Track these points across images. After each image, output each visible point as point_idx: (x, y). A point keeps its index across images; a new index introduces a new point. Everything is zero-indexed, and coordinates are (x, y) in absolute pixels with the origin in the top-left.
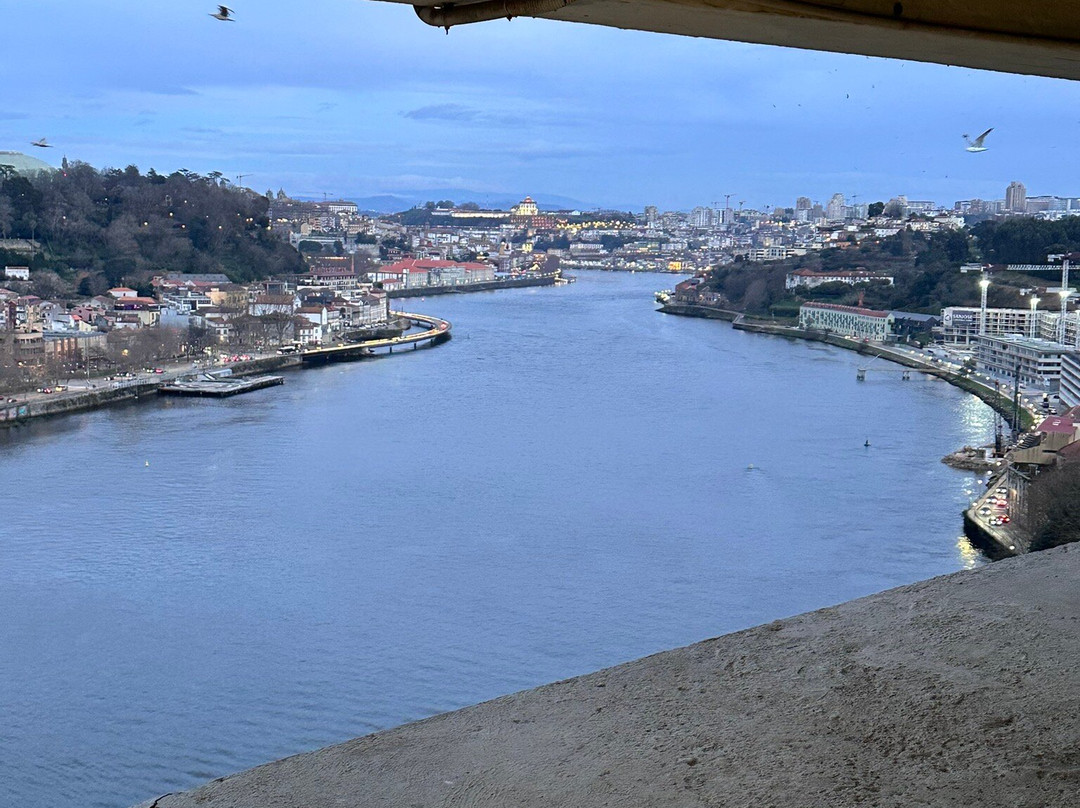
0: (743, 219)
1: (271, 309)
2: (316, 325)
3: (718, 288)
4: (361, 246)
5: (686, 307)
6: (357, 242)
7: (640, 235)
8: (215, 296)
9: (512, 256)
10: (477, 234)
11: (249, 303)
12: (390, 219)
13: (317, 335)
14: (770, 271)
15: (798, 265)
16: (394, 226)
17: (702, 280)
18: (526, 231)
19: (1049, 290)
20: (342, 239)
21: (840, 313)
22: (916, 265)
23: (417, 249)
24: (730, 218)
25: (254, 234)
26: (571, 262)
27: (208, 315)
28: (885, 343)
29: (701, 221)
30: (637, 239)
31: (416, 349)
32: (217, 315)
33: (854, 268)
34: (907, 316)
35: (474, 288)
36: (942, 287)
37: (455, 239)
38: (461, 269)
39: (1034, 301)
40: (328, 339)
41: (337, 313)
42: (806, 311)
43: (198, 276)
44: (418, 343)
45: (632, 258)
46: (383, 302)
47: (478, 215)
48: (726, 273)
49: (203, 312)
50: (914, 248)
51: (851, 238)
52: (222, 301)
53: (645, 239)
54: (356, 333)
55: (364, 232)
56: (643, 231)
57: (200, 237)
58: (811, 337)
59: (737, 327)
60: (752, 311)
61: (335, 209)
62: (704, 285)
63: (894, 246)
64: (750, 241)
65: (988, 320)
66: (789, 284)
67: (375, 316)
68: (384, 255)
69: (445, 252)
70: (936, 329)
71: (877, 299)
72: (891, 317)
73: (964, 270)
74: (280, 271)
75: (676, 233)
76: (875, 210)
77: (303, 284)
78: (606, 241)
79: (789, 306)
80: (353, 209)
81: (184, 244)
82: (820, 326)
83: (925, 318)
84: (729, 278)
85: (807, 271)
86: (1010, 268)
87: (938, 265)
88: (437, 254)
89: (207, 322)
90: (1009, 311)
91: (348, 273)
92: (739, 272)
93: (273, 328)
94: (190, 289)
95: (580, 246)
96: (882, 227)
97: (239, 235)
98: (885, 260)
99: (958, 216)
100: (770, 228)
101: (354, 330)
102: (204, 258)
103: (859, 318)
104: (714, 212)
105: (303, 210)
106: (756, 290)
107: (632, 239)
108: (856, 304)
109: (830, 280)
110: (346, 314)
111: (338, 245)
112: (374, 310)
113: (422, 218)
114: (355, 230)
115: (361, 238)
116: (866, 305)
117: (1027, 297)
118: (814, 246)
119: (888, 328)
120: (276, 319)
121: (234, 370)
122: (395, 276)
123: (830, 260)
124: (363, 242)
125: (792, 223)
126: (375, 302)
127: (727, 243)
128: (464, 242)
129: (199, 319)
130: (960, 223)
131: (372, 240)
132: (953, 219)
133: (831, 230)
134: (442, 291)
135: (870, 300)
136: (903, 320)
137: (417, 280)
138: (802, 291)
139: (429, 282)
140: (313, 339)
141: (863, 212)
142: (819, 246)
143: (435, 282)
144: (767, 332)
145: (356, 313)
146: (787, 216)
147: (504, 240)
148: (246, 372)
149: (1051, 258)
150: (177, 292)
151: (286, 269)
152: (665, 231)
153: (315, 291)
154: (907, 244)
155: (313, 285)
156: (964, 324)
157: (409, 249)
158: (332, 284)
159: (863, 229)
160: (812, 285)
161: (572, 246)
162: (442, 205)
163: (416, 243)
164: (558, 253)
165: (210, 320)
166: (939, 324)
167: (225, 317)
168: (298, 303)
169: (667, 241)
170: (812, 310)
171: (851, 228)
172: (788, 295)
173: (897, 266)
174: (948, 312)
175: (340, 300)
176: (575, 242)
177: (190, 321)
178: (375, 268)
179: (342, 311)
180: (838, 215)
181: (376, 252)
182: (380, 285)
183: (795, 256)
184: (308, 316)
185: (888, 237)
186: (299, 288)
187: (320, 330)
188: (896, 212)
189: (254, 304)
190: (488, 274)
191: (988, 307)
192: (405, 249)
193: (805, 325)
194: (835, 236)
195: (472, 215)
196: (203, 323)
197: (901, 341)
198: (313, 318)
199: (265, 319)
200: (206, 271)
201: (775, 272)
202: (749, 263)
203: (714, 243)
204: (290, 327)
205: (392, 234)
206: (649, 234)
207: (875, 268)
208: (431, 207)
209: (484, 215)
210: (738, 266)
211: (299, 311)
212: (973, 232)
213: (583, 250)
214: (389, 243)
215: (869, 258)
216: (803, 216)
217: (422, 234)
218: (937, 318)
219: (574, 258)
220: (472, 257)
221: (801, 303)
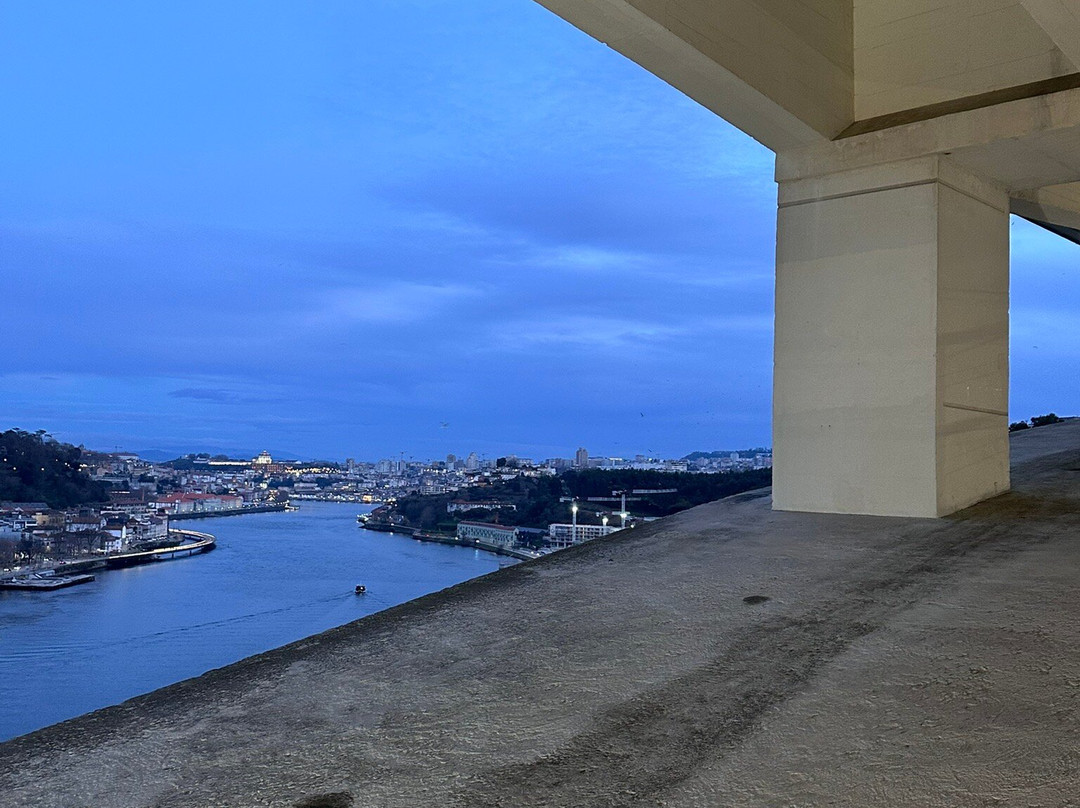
0: (412, 468)
1: (83, 527)
2: (118, 538)
3: (401, 511)
4: (143, 484)
5: (379, 524)
6: (140, 481)
7: (343, 477)
8: (39, 518)
9: (254, 491)
10: (227, 476)
11: (67, 523)
12: (164, 466)
13: (118, 545)
14: (436, 501)
15: (453, 497)
16: (168, 470)
17: (390, 507)
18: (263, 474)
19: (614, 513)
20: (128, 479)
21: (484, 528)
22: (529, 498)
23: (185, 486)
24: (403, 467)
25: (69, 474)
26: (295, 496)
27: (35, 532)
28: (514, 547)
29: (384, 469)
30: (341, 480)
31: (191, 555)
32: (42, 532)
33: (490, 499)
34: (526, 530)
35: (228, 513)
36: (548, 511)
37: (214, 479)
38: (218, 500)
39: (605, 520)
40: (125, 549)
41: (131, 530)
42: (462, 527)
43: (24, 504)
44: (193, 551)
45: (337, 493)
46: (165, 522)
47: (228, 463)
48: (407, 502)
49: (30, 529)
50: (527, 487)
51: (486, 480)
52: (44, 522)
53: (347, 480)
54: (146, 544)
55: (146, 474)
56: (346, 475)
57: (27, 475)
58: (466, 544)
59: (416, 538)
60: (425, 527)
61: (123, 457)
62: (392, 510)
63: (514, 485)
64: (417, 482)
65: (577, 532)
66: (449, 509)
67: (160, 532)
68: (160, 490)
69: (206, 488)
70: (545, 538)
71: (507, 519)
72: (517, 530)
73: (562, 500)
74: (87, 501)
75: (368, 476)
76: (501, 463)
77: (105, 509)
78: (321, 482)
79: (451, 524)
80: (136, 458)
81: (15, 481)
82: (470, 536)
83: (538, 531)
84: (409, 506)
85: (461, 501)
86: (589, 499)
87: (544, 497)
88: (200, 490)
89: (34, 537)
90: (589, 526)
91: (139, 501)
92: (415, 501)
93: (85, 541)
94: (20, 513)
95: (302, 485)
96: (506, 473)
97: (57, 475)
98: (508, 494)
99: (552, 468)
100: (430, 474)
101: (143, 542)
102: (31, 491)
103: (496, 531)
104: (393, 463)
105: (99, 458)
106: (427, 514)
107: (338, 480)
108: (494, 522)
109: (476, 507)
110: (138, 531)
111: (125, 483)
112: (158, 528)
113: (187, 465)
114: (139, 473)
115: (143, 479)
116: (500, 523)
117: (601, 518)
118: (463, 485)
119: (515, 537)
120: (87, 534)
121: (56, 570)
122: (169, 505)
123: (474, 494)
124: (145, 481)
125: (445, 471)
126: (160, 522)
127: (402, 483)
128: (219, 481)
129: (27, 535)
130: (553, 472)
131: (151, 480)
132: (549, 469)
133: (473, 475)
134: (204, 515)
135: (501, 520)
136: (523, 533)
137: (185, 508)
138: (458, 513)
139: (195, 509)
140: (115, 548)
141: (494, 464)
142: (467, 485)
143: (199, 509)
144: (436, 541)
145: (146, 530)
146: (441, 466)
147: (246, 480)
148: (66, 572)
149: (614, 493)
150: (10, 515)
151: (92, 499)
152: (361, 475)
153: (114, 515)
154: (522, 484)
155: (113, 510)
156: (563, 535)
157: (179, 486)
158: (127, 510)
159: (494, 475)
160: (465, 510)
161: (296, 485)
162: (201, 456)
163: (184, 482)
164: (286, 489)
165: (35, 534)
166: (548, 535)
167: (48, 533)
168: (104, 523)
169: (362, 482)
170: (466, 526)
171: (486, 474)
172: (449, 517)
173: (517, 498)
174: (553, 527)
175: (133, 521)
176: (298, 482)
177: (23, 536)
178: (154, 500)
179: (135, 529)
180: (473, 466)
181: (155, 488)
182: (162, 510)
183: (451, 491)
184: (111, 532)
185: (510, 480)
186: (102, 512)
187: (121, 541)
188: (513, 465)
189: (70, 524)
190: (238, 504)
191: (577, 524)
192: (175, 485)
193: (461, 536)
194: (476, 478)
195: (224, 463)
196: (30, 537)
197: (524, 546)
198: (115, 533)
199: (79, 534)
200: (31, 500)
201: (439, 501)
202: (421, 495)
203: (394, 483)
204: (98, 540)
205: (166, 476)
206: (349, 477)
207: (503, 499)
208: (192, 457)
209: (233, 463)
210: (415, 497)
211: (104, 528)
212: (562, 478)
213: (303, 488)
214: (164, 482)
215: (499, 493)
216: (451, 466)
217: (189, 476)
218: (546, 531)
219: (297, 493)
220: (226, 492)
221: (458, 522)
